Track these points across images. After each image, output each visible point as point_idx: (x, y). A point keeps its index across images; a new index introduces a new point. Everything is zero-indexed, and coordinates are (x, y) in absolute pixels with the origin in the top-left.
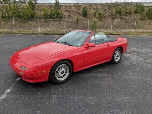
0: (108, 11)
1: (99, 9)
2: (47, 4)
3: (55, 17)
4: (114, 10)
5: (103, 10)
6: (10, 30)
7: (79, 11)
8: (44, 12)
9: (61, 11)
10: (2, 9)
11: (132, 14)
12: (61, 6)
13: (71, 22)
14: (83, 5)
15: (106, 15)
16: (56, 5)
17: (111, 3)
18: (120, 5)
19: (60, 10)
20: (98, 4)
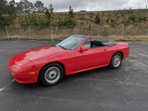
0: (122, 18)
1: (112, 16)
2: (62, 13)
3: (68, 24)
4: (127, 16)
5: (116, 16)
6: (26, 37)
7: (92, 19)
8: (59, 20)
9: (75, 19)
10: (22, 18)
11: (146, 21)
12: (75, 14)
13: (84, 29)
14: (96, 13)
15: (119, 21)
16: (70, 14)
17: (124, 10)
18: (133, 11)
19: (73, 18)
20: (111, 12)
